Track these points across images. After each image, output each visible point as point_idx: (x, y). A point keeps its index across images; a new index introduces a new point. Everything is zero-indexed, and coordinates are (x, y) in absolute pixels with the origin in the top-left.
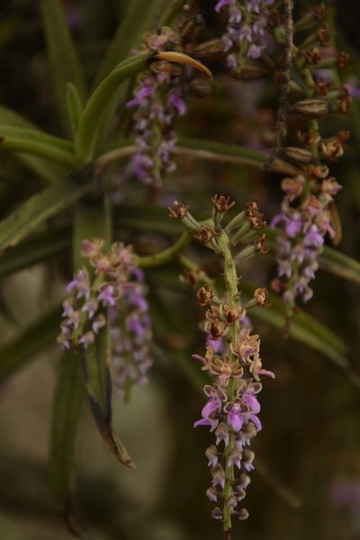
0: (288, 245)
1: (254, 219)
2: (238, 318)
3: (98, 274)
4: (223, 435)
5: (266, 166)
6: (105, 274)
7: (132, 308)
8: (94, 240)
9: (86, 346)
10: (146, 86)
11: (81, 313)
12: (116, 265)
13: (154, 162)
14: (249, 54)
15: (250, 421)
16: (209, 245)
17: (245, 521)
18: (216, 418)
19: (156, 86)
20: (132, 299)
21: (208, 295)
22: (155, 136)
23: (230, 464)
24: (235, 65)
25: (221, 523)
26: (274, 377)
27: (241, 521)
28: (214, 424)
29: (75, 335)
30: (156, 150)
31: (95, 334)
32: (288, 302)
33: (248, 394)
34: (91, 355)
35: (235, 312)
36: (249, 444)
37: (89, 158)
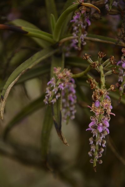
0: (122, 71)
1: (112, 61)
2: (104, 94)
3: (59, 79)
4: (96, 134)
5: (117, 43)
6: (61, 79)
7: (70, 92)
8: (58, 67)
9: (53, 103)
10: (78, 15)
11: (52, 92)
12: (65, 76)
13: (79, 41)
14: (113, 5)
15: (105, 130)
16: (96, 69)
17: (101, 164)
18: (94, 128)
19: (81, 15)
20: (70, 89)
21: (94, 85)
22: (80, 32)
23: (97, 143)
24: (108, 8)
25: (93, 164)
26: (115, 115)
27: (100, 164)
28: (93, 130)
29: (50, 100)
30: (80, 37)
31: (56, 99)
32: (121, 91)
33: (105, 120)
34: (55, 106)
35: (103, 92)
36: (104, 138)
37: (57, 40)
